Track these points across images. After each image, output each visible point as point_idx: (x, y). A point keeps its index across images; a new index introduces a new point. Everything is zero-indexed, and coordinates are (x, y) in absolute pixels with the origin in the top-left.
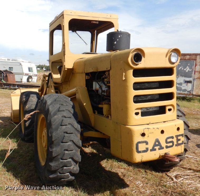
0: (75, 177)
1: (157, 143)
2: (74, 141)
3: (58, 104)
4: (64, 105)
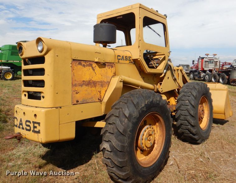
1: (21, 122)
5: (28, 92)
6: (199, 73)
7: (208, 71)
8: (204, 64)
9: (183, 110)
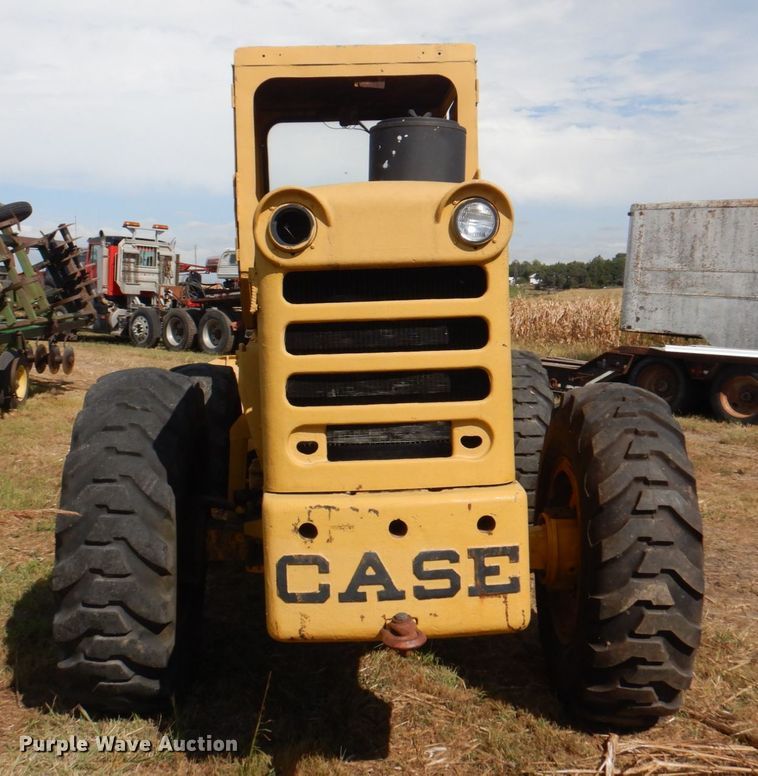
0: (161, 684)
1: (370, 572)
2: (133, 541)
3: (113, 404)
4: (134, 409)
5: (330, 429)
6: (101, 309)
7: (137, 300)
8: (120, 266)
9: (525, 455)
